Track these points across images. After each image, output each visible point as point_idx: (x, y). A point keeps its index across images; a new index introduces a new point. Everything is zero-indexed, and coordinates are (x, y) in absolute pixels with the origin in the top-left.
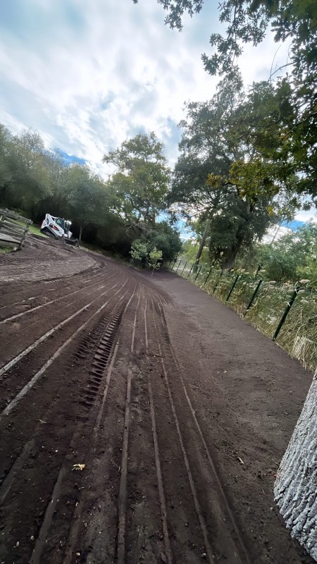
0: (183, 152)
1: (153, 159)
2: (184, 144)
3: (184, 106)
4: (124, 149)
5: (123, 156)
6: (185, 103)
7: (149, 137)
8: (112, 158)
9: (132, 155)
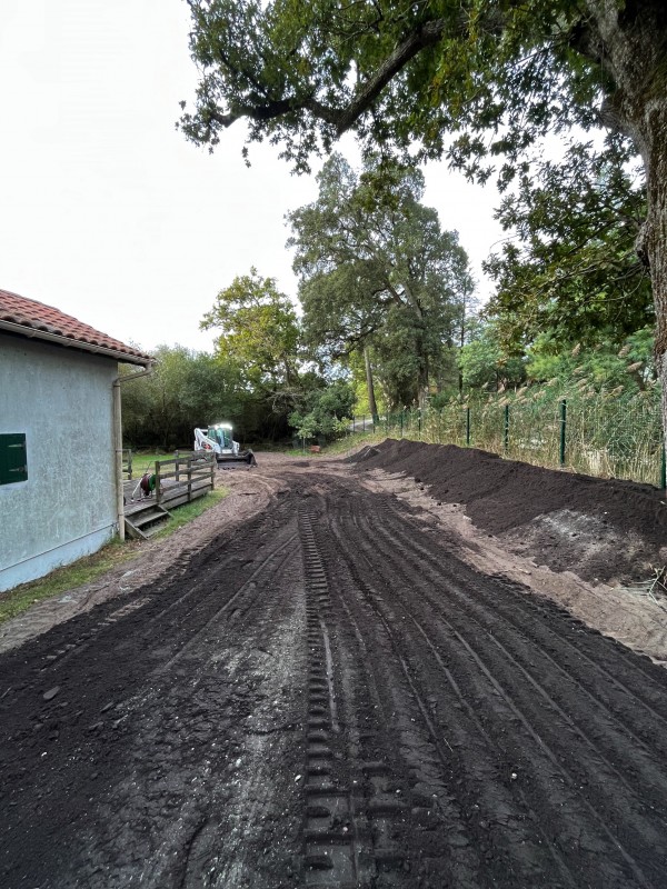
0: (301, 276)
1: (266, 301)
2: (299, 264)
3: (285, 221)
4: (223, 302)
5: (224, 312)
6: (285, 217)
7: (250, 275)
8: (211, 320)
9: (234, 306)
